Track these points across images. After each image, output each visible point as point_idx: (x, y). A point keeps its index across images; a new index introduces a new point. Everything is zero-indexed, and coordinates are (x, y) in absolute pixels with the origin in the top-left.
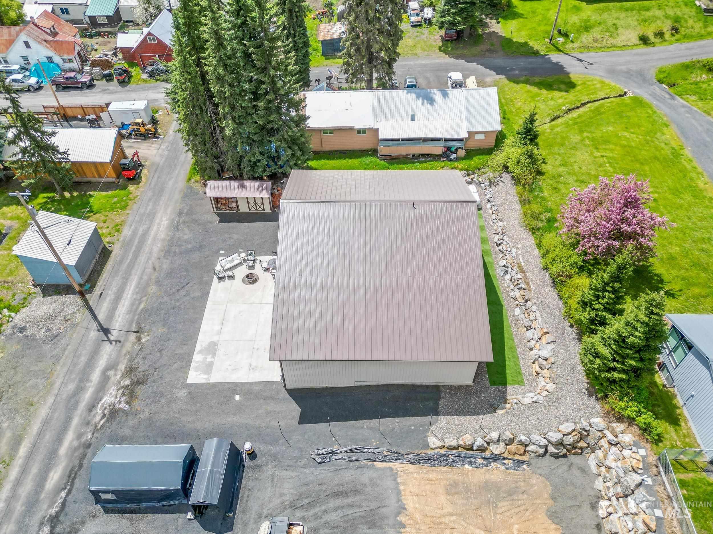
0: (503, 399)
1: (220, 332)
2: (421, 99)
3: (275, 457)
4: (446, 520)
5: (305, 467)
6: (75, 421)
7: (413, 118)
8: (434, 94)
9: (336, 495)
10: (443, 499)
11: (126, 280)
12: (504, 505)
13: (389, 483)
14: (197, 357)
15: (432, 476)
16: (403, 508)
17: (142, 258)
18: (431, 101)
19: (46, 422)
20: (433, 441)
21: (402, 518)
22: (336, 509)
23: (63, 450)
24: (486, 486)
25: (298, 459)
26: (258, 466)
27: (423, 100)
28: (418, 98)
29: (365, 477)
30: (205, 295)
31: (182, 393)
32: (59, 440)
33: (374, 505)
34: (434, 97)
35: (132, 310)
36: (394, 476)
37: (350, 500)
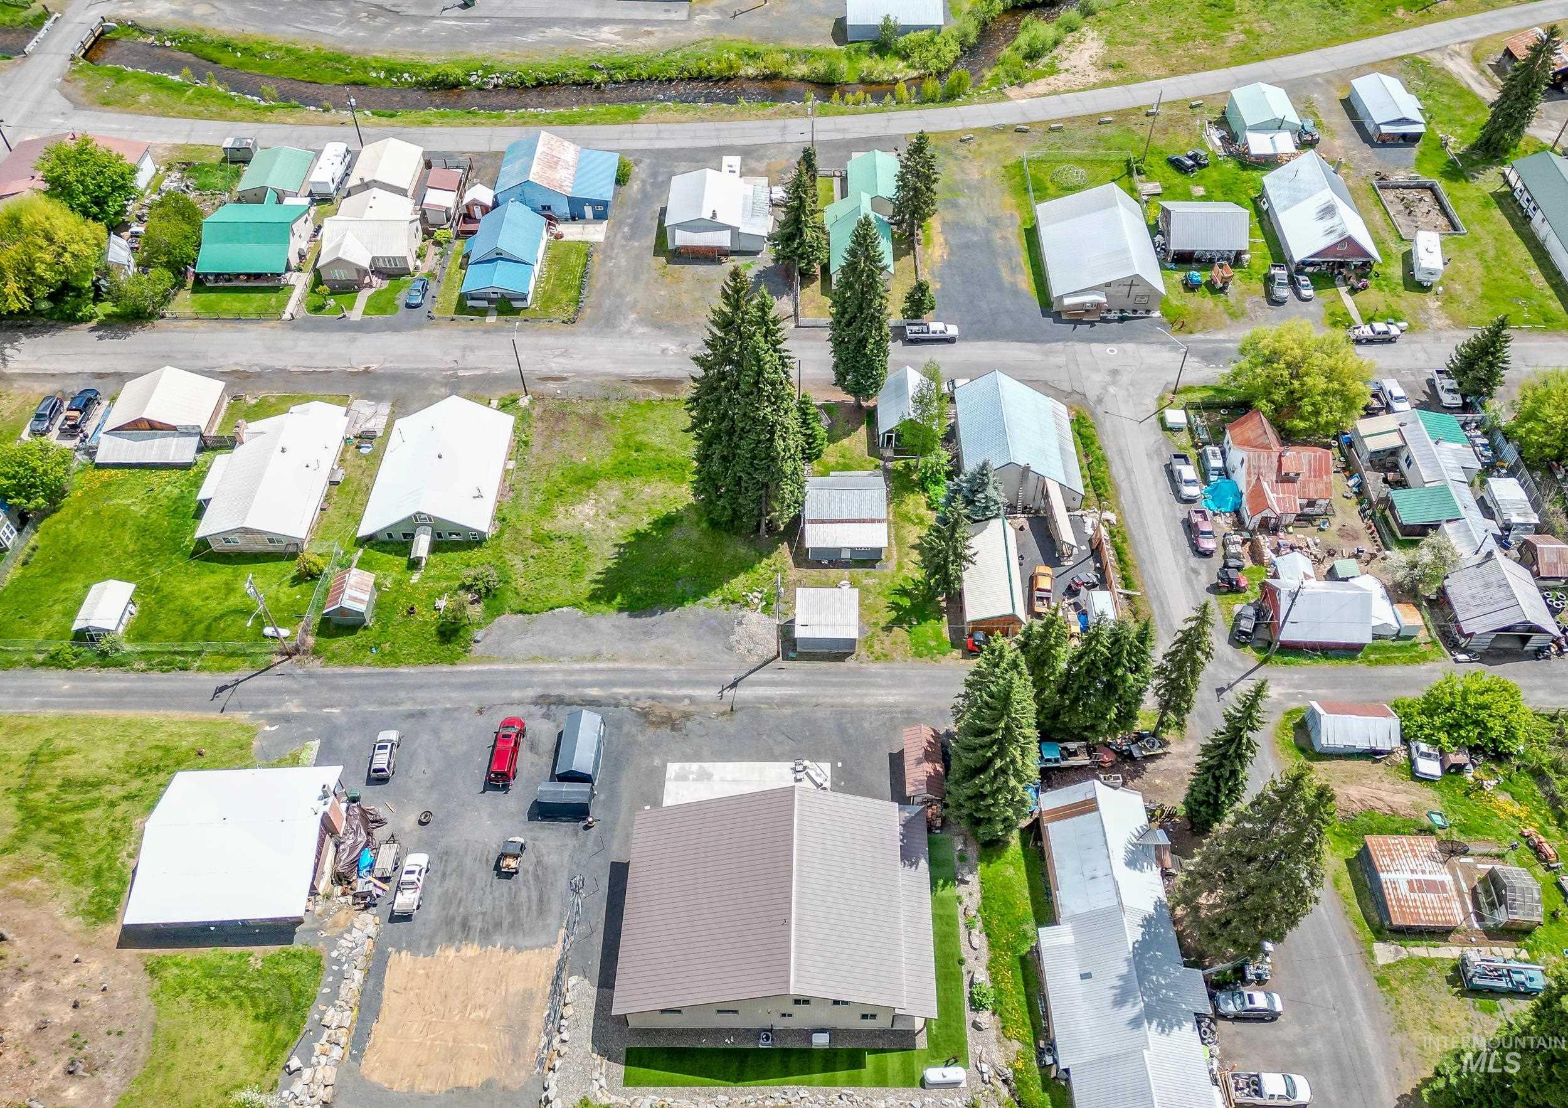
0: (607, 1054)
1: (722, 780)
2: (1120, 983)
3: (583, 845)
4: (503, 987)
5: (570, 871)
6: (640, 690)
7: (1085, 976)
8: (1134, 1005)
9: (541, 900)
10: (520, 986)
11: (803, 684)
12: (506, 1040)
13: (543, 939)
14: (695, 766)
15: (543, 979)
16: (519, 950)
17: (831, 691)
18: (1120, 1001)
19: (644, 671)
20: (573, 980)
21: (512, 949)
22: (529, 898)
23: (616, 690)
24: (524, 1025)
25: (578, 865)
26: (577, 833)
27: (1120, 987)
28: (1121, 977)
29: (552, 921)
30: (776, 759)
31: (657, 762)
32: (625, 684)
33: (526, 927)
34: (1129, 1006)
35: (760, 700)
36: (548, 945)
37: (534, 908)
